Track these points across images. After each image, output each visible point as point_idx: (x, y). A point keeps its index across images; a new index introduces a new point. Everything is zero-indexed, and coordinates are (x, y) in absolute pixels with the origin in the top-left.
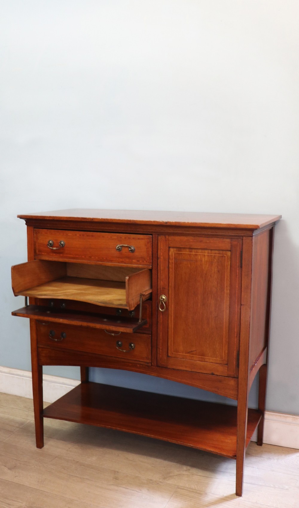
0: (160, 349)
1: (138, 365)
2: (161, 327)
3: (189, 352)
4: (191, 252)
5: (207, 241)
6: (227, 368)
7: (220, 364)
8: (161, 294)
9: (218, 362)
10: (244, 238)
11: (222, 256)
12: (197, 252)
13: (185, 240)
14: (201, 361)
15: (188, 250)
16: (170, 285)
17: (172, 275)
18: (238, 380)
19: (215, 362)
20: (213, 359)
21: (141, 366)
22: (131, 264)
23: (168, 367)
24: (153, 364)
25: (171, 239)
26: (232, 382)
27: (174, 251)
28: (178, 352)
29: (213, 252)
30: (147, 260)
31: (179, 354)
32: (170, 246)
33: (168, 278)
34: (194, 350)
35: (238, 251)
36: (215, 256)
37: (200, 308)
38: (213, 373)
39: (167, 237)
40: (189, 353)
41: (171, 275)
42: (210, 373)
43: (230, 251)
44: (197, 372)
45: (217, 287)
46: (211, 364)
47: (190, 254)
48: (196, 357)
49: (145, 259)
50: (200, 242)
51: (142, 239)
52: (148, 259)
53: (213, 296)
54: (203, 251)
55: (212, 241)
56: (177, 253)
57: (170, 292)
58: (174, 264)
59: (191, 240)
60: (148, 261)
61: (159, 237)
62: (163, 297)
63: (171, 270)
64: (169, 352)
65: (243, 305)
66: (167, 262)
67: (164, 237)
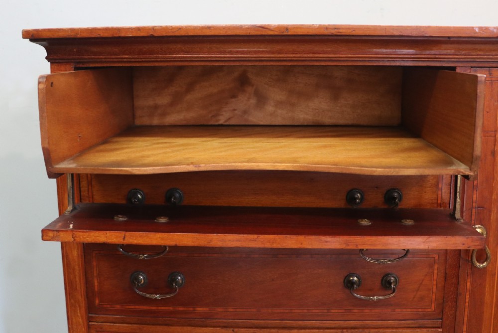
16: (494, 197)
39: (495, 71)
66: (492, 139)
67: (488, 72)
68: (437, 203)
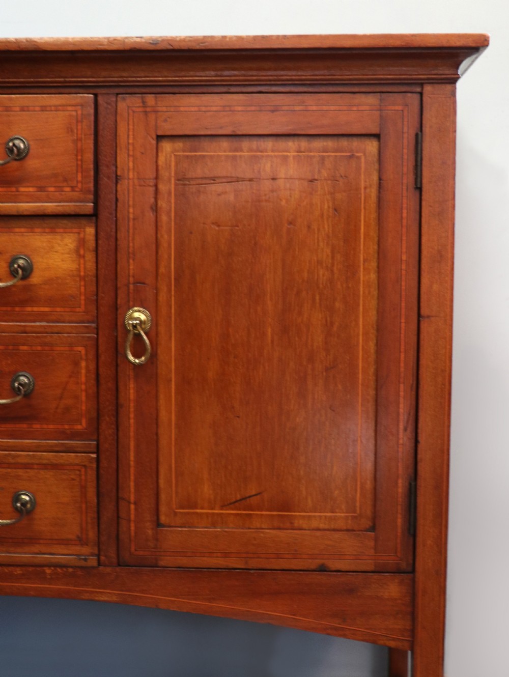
0: (129, 503)
1: (48, 571)
2: (131, 421)
3: (237, 501)
4: (236, 150)
5: (297, 108)
6: (372, 544)
7: (348, 530)
8: (131, 303)
9: (341, 524)
10: (428, 89)
11: (351, 157)
12: (258, 150)
13: (214, 109)
14: (279, 528)
15: (225, 144)
16: (162, 270)
17: (170, 236)
18: (414, 581)
19: (326, 527)
20: (320, 517)
21: (59, 570)
22: (15, 202)
23: (162, 563)
24: (102, 558)
25: (164, 109)
26: (393, 589)
27: (174, 151)
28: (197, 508)
29: (318, 144)
30: (74, 183)
31: (197, 513)
32: (160, 133)
33: (154, 246)
34: (254, 493)
35: (405, 135)
36: (323, 156)
37: (272, 342)
38: (323, 565)
39: (150, 99)
40: (233, 504)
41: (166, 236)
42: (313, 567)
43: (377, 136)
44: (268, 567)
45: (333, 265)
46: (318, 533)
47: (236, 156)
48: (262, 515)
49: (65, 180)
50: (273, 111)
51: (57, 108)
52: (79, 178)
53: (317, 298)
54: (282, 144)
55: (314, 108)
56: (187, 156)
57: (162, 297)
58: (175, 195)
59: (240, 108)
60: (79, 185)
61: (122, 105)
62: (136, 315)
63: (164, 218)
64: (163, 509)
65: (428, 317)
66: (152, 189)
67: (140, 101)
68: (79, 276)
